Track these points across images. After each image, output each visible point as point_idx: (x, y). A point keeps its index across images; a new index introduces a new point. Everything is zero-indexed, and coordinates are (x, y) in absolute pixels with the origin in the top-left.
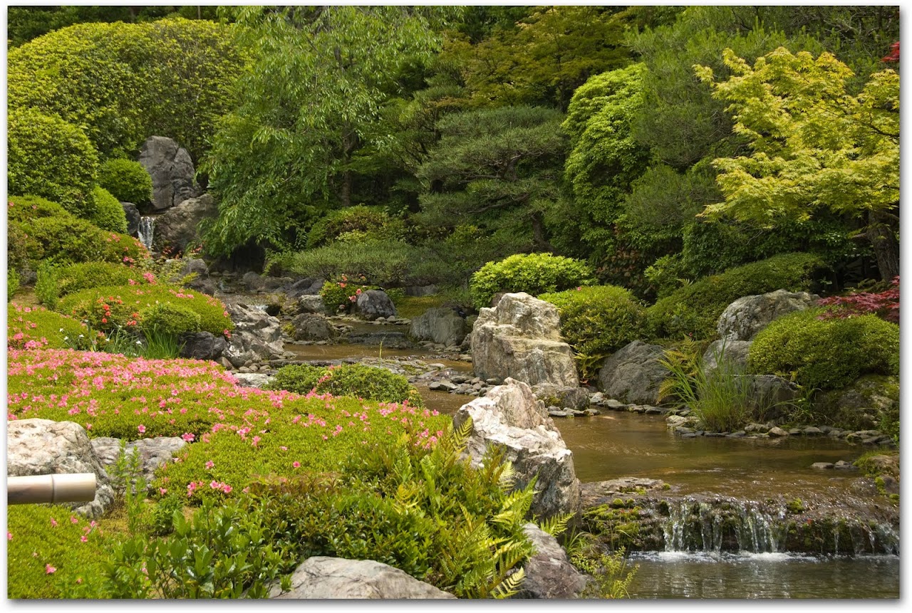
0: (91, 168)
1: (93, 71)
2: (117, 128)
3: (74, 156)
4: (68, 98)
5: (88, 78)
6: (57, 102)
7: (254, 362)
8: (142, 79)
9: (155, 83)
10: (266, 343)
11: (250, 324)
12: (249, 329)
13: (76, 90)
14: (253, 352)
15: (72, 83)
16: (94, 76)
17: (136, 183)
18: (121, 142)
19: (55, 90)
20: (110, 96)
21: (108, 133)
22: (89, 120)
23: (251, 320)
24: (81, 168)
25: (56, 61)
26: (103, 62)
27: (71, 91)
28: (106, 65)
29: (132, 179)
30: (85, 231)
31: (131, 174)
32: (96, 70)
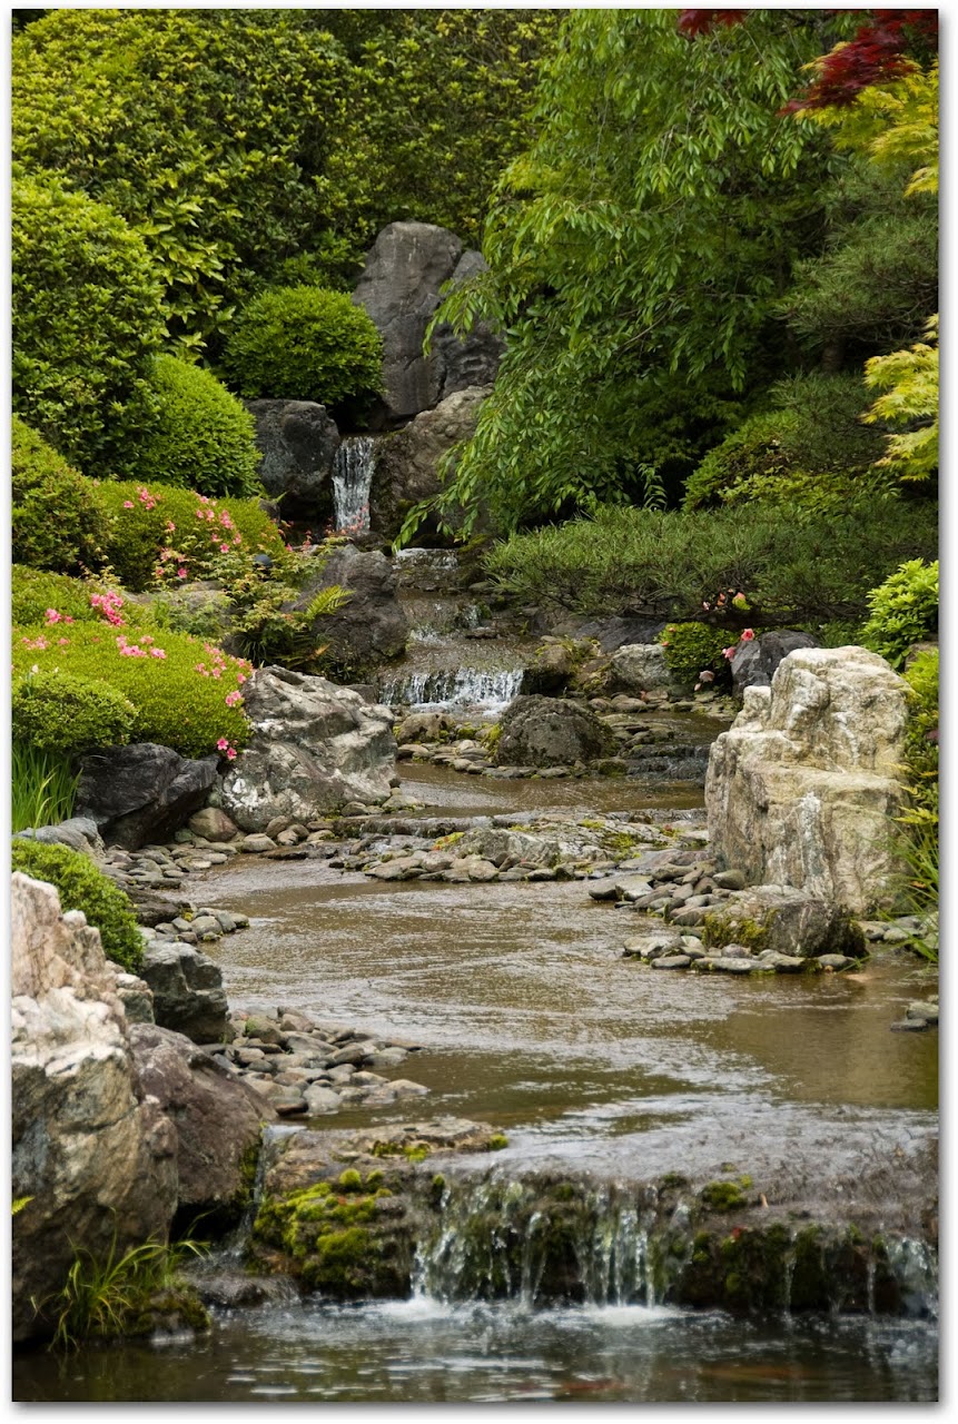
0: (142, 317)
1: (231, 59)
2: (295, 205)
3: (92, 287)
4: (155, 132)
5: (216, 78)
6: (121, 146)
7: (294, 820)
8: (369, 72)
9: (402, 81)
10: (337, 773)
11: (296, 724)
12: (291, 738)
13: (180, 111)
14: (295, 797)
15: (170, 93)
16: (233, 71)
17: (329, 350)
18: (308, 243)
19: (115, 114)
20: (276, 122)
21: (270, 219)
22: (213, 189)
23: (298, 714)
24: (113, 319)
25: (137, 35)
26: (260, 33)
27: (167, 115)
28: (269, 38)
29: (319, 337)
30: (37, 485)
31: (317, 326)
32: (239, 55)
